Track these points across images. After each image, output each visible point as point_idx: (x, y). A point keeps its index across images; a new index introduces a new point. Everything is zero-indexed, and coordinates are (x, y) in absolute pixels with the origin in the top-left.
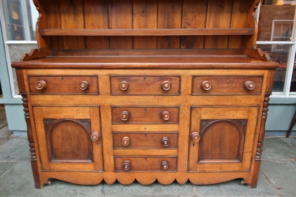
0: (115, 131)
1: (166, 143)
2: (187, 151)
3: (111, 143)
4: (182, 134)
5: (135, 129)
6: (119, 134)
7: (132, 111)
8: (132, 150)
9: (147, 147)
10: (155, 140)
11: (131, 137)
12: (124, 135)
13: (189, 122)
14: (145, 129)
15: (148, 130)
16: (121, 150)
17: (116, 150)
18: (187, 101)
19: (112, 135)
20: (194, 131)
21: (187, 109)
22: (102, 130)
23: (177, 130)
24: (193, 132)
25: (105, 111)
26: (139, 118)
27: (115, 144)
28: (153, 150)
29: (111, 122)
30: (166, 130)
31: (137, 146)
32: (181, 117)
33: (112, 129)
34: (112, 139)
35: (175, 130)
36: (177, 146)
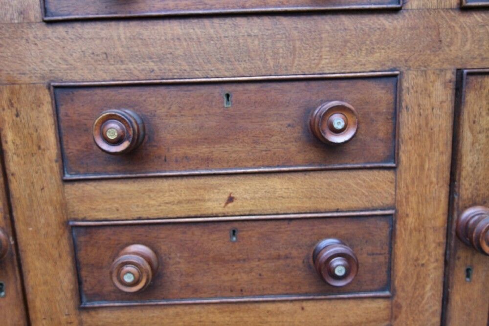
0: (81, 216)
1: (340, 271)
2: (437, 307)
3: (65, 279)
4: (411, 221)
5: (179, 202)
6: (103, 235)
7: (162, 111)
8: (171, 311)
9: (242, 292)
10: (279, 257)
11: (164, 248)
12: (125, 235)
13: (446, 158)
14: (231, 199)
15: (248, 207)
16: (117, 313)
17: (93, 313)
18: (437, 44)
19: (65, 243)
20: (474, 204)
21: (438, 85)
22: (18, 214)
23: (389, 201)
24: (466, 208)
25: (23, 114)
26: (195, 143)
27: (86, 287)
28: (270, 307)
29: (56, 167)
30: (333, 205)
31: (196, 291)
32: (405, 132)
33: (64, 205)
34: (67, 262)
35: (378, 202)
36: (388, 284)
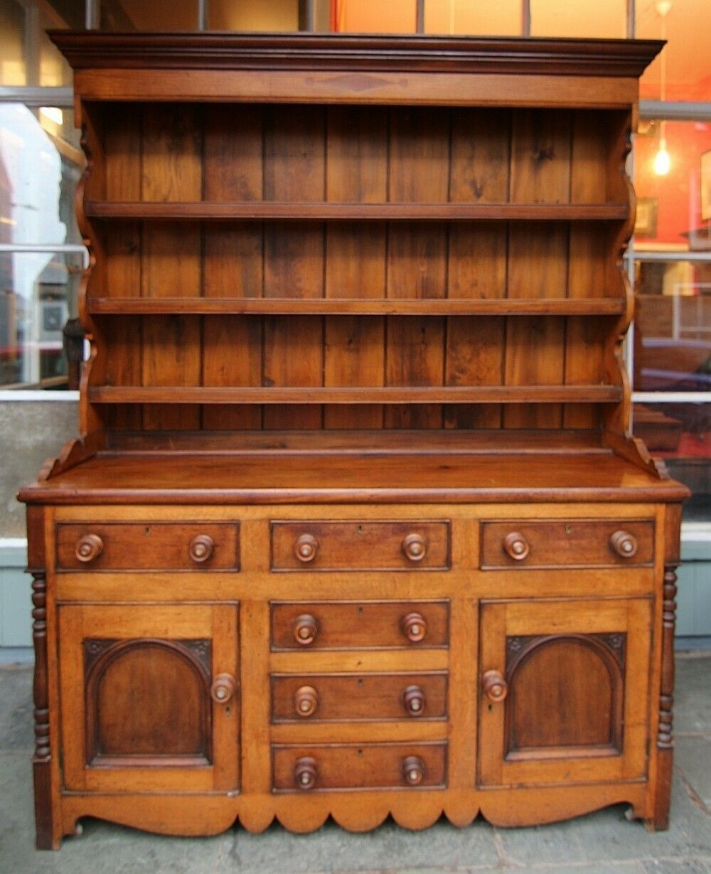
0: (277, 670)
1: (416, 706)
2: (474, 727)
3: (264, 706)
4: (458, 677)
5: (332, 664)
6: (288, 682)
7: (326, 616)
8: (323, 726)
9: (363, 716)
10: (384, 696)
11: (321, 689)
12: (300, 682)
13: (475, 644)
14: (359, 663)
15: (369, 668)
16: (292, 727)
17: (278, 726)
18: (468, 587)
19: (267, 685)
20: (491, 669)
21: (470, 606)
22: (243, 668)
23: (445, 666)
24: (486, 671)
25: (253, 617)
26: (342, 632)
27: (276, 711)
28: (379, 725)
29: (267, 644)
30: (414, 667)
31: (337, 715)
32: (453, 630)
33: (269, 665)
34: (267, 696)
35: (439, 666)
36: (445, 714)
